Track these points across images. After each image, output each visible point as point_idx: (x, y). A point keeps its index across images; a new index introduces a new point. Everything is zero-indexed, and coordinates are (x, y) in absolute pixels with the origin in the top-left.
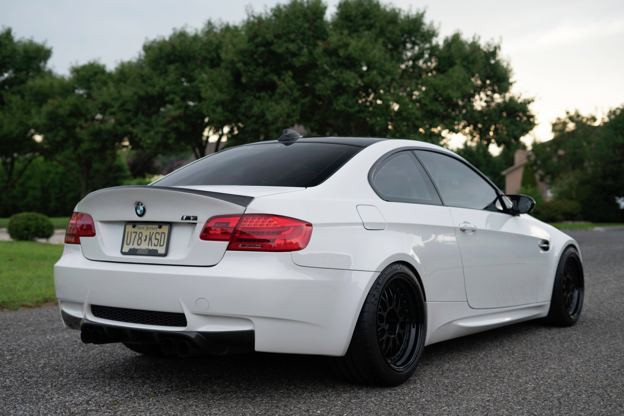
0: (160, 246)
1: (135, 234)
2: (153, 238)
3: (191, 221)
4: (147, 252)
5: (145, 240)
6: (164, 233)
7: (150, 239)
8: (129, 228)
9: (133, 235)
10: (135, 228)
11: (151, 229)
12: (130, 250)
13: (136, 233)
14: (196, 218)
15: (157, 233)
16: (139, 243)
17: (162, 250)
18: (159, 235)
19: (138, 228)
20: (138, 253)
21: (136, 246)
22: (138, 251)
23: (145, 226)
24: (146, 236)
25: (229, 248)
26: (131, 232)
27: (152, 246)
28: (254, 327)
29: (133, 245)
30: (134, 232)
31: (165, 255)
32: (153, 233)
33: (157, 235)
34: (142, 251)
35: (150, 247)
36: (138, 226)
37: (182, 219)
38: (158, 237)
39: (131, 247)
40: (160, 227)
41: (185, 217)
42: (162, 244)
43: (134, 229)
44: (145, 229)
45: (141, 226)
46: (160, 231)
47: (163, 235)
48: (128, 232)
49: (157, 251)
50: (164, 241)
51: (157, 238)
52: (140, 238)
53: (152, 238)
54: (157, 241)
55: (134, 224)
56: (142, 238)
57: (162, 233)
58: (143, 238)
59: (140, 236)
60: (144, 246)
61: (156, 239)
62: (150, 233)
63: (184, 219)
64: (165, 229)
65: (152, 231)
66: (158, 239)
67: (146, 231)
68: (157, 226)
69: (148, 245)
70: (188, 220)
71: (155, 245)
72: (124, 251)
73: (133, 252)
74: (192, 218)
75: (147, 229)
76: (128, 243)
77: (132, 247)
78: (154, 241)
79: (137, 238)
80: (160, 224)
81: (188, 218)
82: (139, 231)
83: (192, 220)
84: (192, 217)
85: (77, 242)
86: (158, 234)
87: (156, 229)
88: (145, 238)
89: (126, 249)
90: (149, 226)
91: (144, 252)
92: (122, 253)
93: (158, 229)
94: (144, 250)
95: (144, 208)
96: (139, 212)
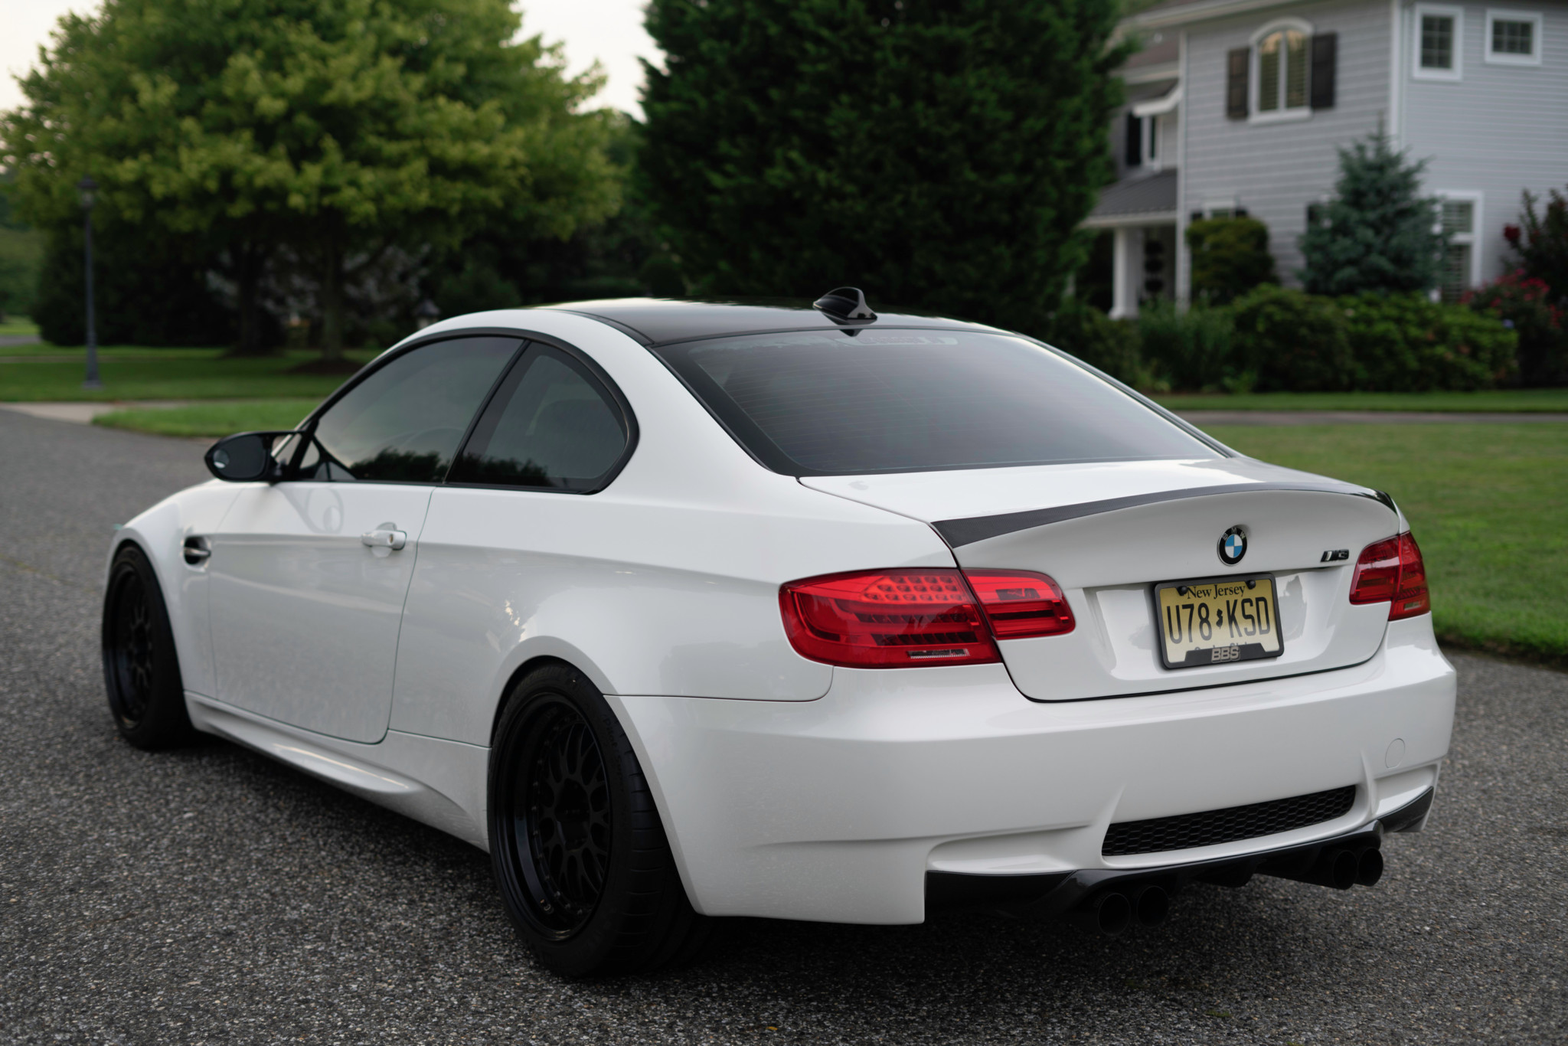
1: (1189, 610)
2: (1239, 615)
3: (1338, 563)
5: (1219, 623)
6: (1263, 599)
7: (1232, 619)
8: (1170, 597)
10: (1186, 596)
11: (1228, 591)
12: (1190, 654)
13: (1191, 607)
14: (1345, 555)
15: (1245, 601)
16: (1207, 635)
17: (1270, 644)
18: (1252, 605)
19: (1194, 595)
20: (1213, 659)
21: (1198, 643)
22: (1214, 655)
23: (1211, 587)
24: (1219, 613)
25: (1393, 617)
26: (1177, 607)
27: (1240, 635)
29: (1191, 641)
30: (1185, 607)
31: (1274, 655)
32: (1236, 602)
33: (1247, 605)
34: (1223, 654)
35: (1236, 640)
36: (1191, 588)
37: (1324, 559)
40: (1250, 586)
41: (1330, 555)
42: (1264, 629)
43: (1182, 597)
44: (1213, 594)
45: (1200, 588)
46: (1253, 595)
47: (1262, 604)
48: (1169, 609)
49: (1259, 646)
50: (1266, 622)
51: (1246, 614)
52: (1204, 620)
53: (1236, 614)
54: (1250, 621)
55: (1182, 586)
56: (1209, 619)
57: (1258, 600)
58: (1213, 619)
59: (1204, 615)
62: (1228, 602)
63: (1328, 558)
64: (1261, 590)
65: (1232, 598)
66: (1250, 617)
67: (1216, 601)
68: (1242, 584)
69: (1232, 636)
70: (1333, 560)
72: (1171, 659)
73: (1199, 659)
74: (1339, 555)
75: (1218, 593)
76: (1177, 638)
77: (1192, 647)
78: (1240, 623)
79: (1196, 620)
81: (1334, 556)
82: (1196, 602)
83: (1340, 559)
84: (1340, 552)
87: (1240, 591)
88: (1217, 619)
89: (1176, 652)
90: (1220, 586)
91: (1227, 653)
92: (1166, 666)
93: (1246, 590)
94: (1227, 649)
95: (1245, 541)
96: (1230, 552)
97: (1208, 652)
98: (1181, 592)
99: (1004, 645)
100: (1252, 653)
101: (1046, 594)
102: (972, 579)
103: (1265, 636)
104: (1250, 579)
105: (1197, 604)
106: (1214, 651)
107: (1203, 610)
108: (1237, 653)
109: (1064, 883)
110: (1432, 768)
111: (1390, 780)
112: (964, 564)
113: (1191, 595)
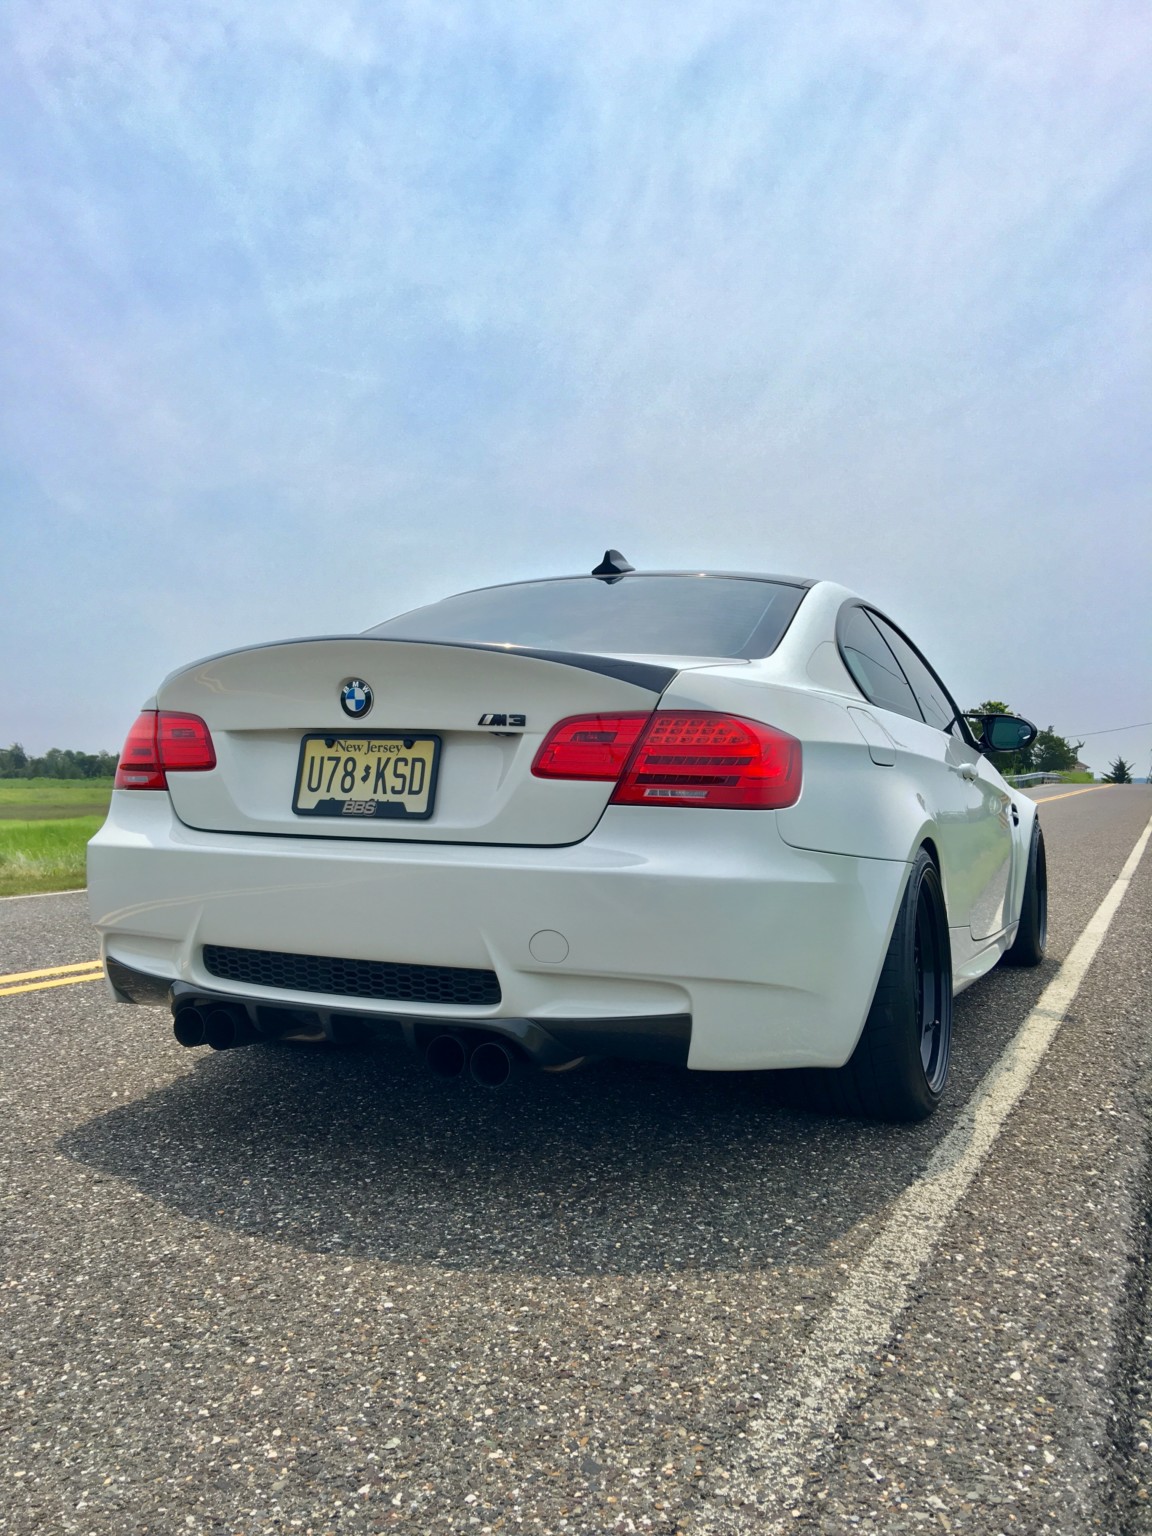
0: (411, 792)
1: (335, 762)
2: (389, 773)
3: (507, 729)
4: (373, 809)
5: (365, 779)
6: (422, 760)
7: (380, 775)
8: (316, 748)
9: (329, 766)
10: (334, 748)
12: (321, 803)
13: (338, 760)
14: (520, 721)
15: (400, 759)
16: (347, 786)
17: (416, 804)
19: (344, 749)
20: (344, 811)
21: (337, 794)
22: (346, 806)
23: (364, 743)
24: (367, 769)
25: (616, 799)
26: (322, 759)
27: (385, 792)
28: (691, 1006)
29: (328, 790)
30: (330, 759)
31: (427, 815)
32: (388, 760)
33: (401, 764)
34: (357, 807)
35: (381, 797)
36: (342, 742)
37: (481, 723)
38: (403, 769)
39: (322, 795)
40: (409, 745)
41: (489, 718)
42: (416, 787)
43: (329, 749)
44: (365, 749)
45: (352, 742)
46: (409, 754)
47: (418, 765)
48: (313, 758)
49: (401, 805)
50: (421, 777)
51: (398, 772)
52: (348, 774)
53: (386, 772)
54: (401, 780)
55: (330, 737)
56: (355, 774)
57: (415, 760)
58: (359, 773)
59: (350, 769)
60: (363, 792)
61: (397, 775)
62: (379, 759)
63: (488, 722)
64: (424, 750)
65: (385, 755)
66: (403, 776)
67: (365, 757)
68: (400, 743)
69: (375, 792)
70: (499, 724)
71: (394, 791)
72: (301, 805)
73: (329, 809)
74: (509, 720)
75: (370, 749)
76: (314, 785)
77: (327, 797)
78: (391, 781)
79: (340, 772)
80: (410, 737)
81: (499, 720)
83: (511, 724)
84: (511, 716)
85: (160, 784)
86: (403, 763)
87: (396, 749)
88: (364, 774)
89: (309, 801)
90: (374, 743)
91: (362, 808)
92: (297, 811)
93: (404, 749)
94: (364, 804)
95: (369, 695)
96: (351, 704)
97: (343, 802)
98: (330, 745)
99: (171, 776)
100: (390, 811)
101: (200, 734)
105: (345, 756)
106: (347, 803)
109: (171, 988)
113: (340, 748)
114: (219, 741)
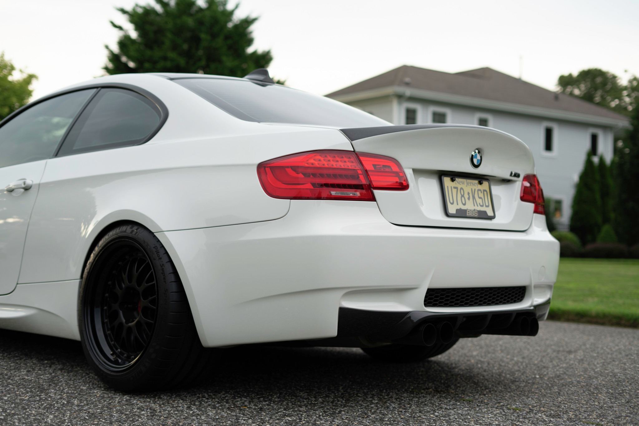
0: (486, 206)
1: (456, 190)
2: (476, 196)
3: (516, 179)
5: (469, 199)
7: (474, 198)
8: (447, 181)
9: (454, 191)
11: (472, 184)
12: (457, 211)
13: (457, 188)
15: (478, 190)
16: (464, 202)
17: (489, 212)
18: (481, 192)
19: (458, 182)
20: (468, 215)
21: (460, 206)
22: (468, 213)
23: (464, 180)
24: (469, 194)
25: (535, 211)
26: (451, 187)
27: (478, 206)
29: (458, 204)
30: (454, 188)
31: (491, 218)
32: (475, 190)
34: (471, 213)
36: (457, 179)
37: (511, 175)
38: (481, 195)
40: (480, 183)
41: (513, 173)
42: (487, 204)
43: (453, 183)
44: (466, 184)
45: (460, 180)
46: (482, 187)
47: (485, 193)
48: (448, 187)
49: (485, 212)
50: (488, 201)
52: (463, 196)
54: (481, 200)
55: (454, 175)
57: (484, 191)
58: (466, 196)
59: (462, 193)
60: (471, 206)
61: (480, 198)
62: (472, 189)
63: (513, 175)
64: (486, 185)
65: (474, 188)
67: (467, 187)
68: (476, 182)
69: (474, 206)
71: (481, 206)
73: (461, 214)
74: (517, 175)
76: (452, 202)
77: (458, 208)
78: (478, 200)
80: (479, 179)
83: (517, 177)
87: (476, 185)
88: (468, 196)
89: (452, 209)
90: (468, 181)
91: (473, 213)
92: (447, 214)
93: (479, 185)
94: (473, 211)
95: (481, 157)
96: (475, 161)
97: (465, 211)
98: (453, 180)
99: (377, 192)
100: (483, 216)
101: (395, 169)
102: (362, 158)
103: (487, 208)
104: (481, 178)
105: (459, 187)
106: (467, 211)
107: (462, 191)
108: (477, 214)
109: (406, 317)
110: (550, 287)
111: (540, 287)
112: (357, 150)
113: (457, 183)
114: (409, 174)
